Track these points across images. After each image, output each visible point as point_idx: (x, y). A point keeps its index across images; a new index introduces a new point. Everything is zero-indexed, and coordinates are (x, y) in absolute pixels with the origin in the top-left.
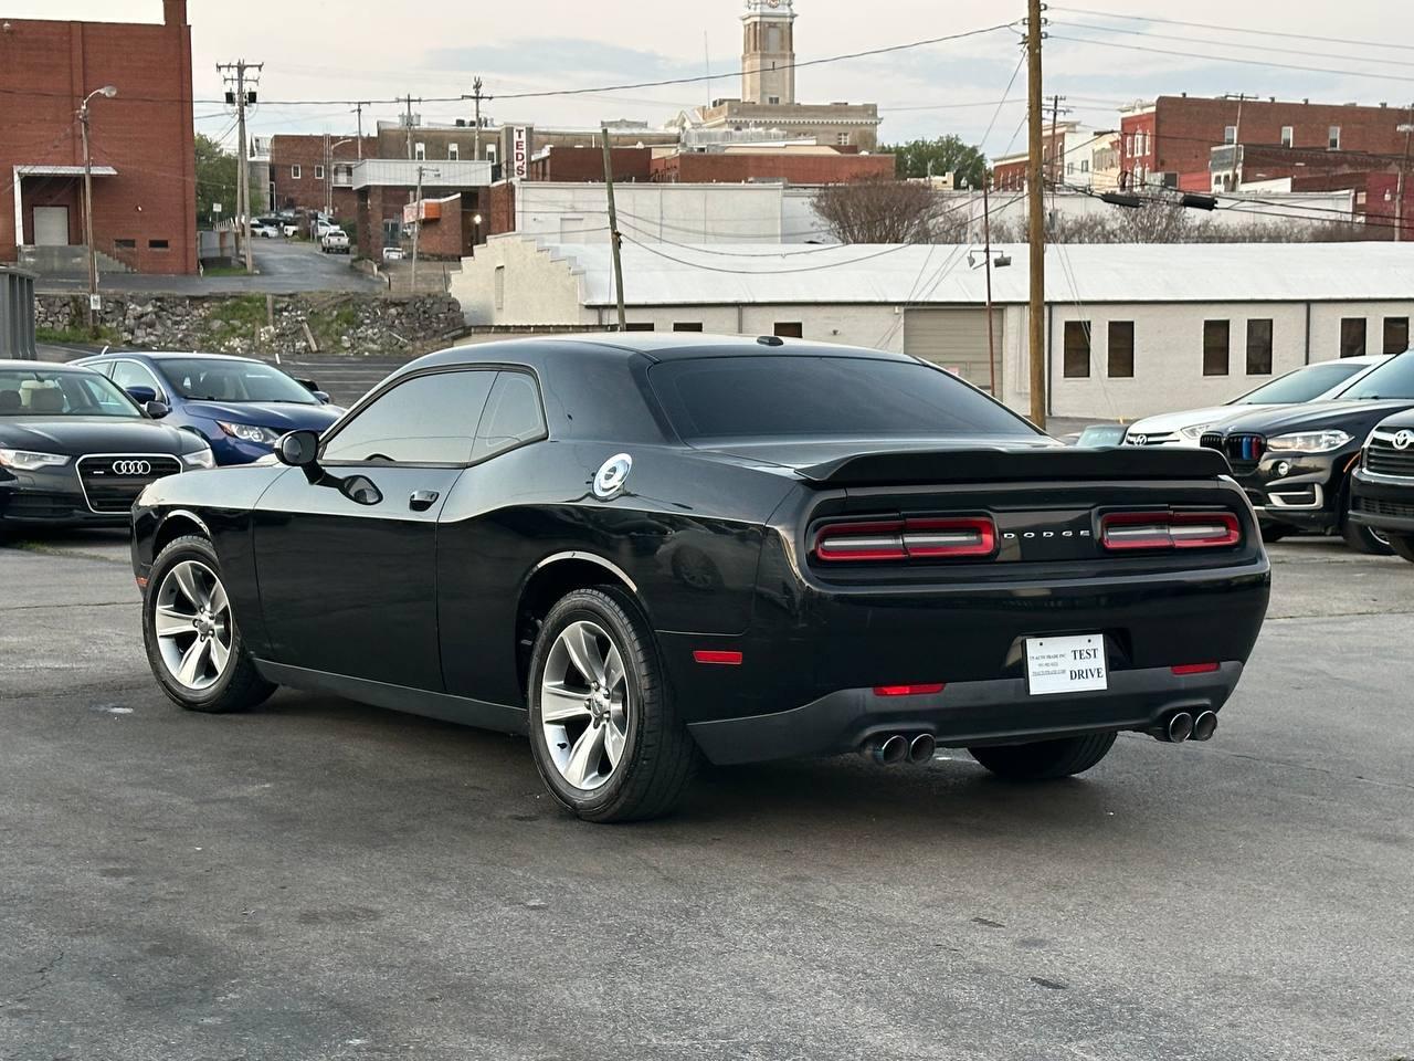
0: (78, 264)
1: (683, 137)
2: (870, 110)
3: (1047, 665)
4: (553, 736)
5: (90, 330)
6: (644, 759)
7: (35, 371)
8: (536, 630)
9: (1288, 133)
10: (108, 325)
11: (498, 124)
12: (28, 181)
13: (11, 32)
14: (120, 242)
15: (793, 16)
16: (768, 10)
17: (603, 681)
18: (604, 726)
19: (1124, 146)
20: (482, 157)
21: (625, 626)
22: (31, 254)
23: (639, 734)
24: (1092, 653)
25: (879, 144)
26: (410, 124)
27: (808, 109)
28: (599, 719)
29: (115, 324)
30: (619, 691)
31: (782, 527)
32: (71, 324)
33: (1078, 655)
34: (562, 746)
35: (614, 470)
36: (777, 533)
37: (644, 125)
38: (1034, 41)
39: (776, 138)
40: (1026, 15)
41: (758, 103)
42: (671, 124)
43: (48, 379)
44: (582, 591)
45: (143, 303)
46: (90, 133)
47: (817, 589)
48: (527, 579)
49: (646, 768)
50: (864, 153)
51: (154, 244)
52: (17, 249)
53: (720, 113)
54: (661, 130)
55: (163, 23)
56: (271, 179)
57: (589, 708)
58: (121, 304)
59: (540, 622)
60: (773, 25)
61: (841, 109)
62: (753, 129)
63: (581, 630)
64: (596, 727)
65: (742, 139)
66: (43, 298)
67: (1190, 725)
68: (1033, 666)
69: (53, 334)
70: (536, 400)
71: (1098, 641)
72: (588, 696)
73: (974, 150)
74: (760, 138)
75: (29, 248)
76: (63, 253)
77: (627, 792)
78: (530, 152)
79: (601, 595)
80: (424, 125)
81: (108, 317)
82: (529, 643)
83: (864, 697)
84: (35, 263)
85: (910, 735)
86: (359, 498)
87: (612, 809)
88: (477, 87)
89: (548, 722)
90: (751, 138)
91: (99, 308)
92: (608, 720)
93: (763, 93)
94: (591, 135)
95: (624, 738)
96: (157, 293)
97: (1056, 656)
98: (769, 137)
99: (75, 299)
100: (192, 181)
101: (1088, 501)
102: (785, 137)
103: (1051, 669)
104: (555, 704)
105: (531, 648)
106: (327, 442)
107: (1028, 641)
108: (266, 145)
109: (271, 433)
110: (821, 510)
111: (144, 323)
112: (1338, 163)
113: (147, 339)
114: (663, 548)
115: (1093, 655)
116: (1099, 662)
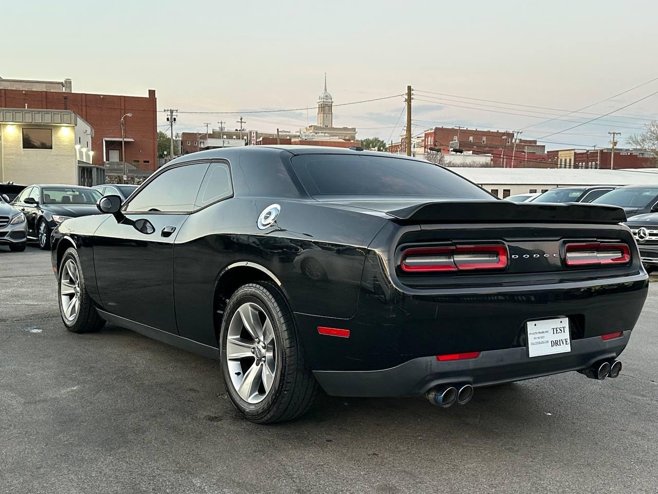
0: (121, 167)
1: (300, 136)
2: (354, 129)
3: (538, 338)
4: (233, 368)
6: (285, 391)
7: (72, 189)
8: (225, 304)
9: (471, 138)
11: (247, 131)
12: (106, 142)
13: (103, 98)
14: (135, 161)
15: (332, 102)
16: (325, 100)
17: (262, 338)
18: (262, 365)
19: (425, 141)
20: (243, 139)
21: (275, 308)
22: (108, 164)
23: (282, 375)
24: (562, 329)
25: (356, 139)
26: (222, 130)
27: (336, 128)
28: (259, 360)
30: (271, 346)
31: (379, 249)
33: (555, 330)
34: (238, 374)
35: (270, 213)
36: (375, 253)
37: (290, 132)
38: (409, 101)
39: (327, 136)
40: (407, 92)
41: (322, 126)
42: (297, 132)
43: (77, 191)
44: (251, 285)
45: (139, 178)
47: (402, 291)
48: (221, 275)
49: (287, 396)
50: (352, 141)
51: (145, 162)
52: (104, 162)
53: (311, 129)
54: (294, 134)
55: (148, 97)
56: (182, 145)
57: (253, 353)
59: (228, 300)
60: (327, 105)
61: (345, 129)
62: (321, 134)
63: (250, 308)
64: (257, 365)
65: (317, 136)
66: (109, 176)
67: (608, 369)
68: (531, 339)
70: (229, 176)
71: (566, 322)
72: (253, 346)
73: (383, 141)
74: (322, 136)
75: (108, 162)
76: (117, 164)
77: (275, 409)
78: (257, 139)
79: (261, 288)
80: (226, 130)
81: (129, 182)
82: (222, 312)
83: (431, 362)
84: (109, 166)
85: (458, 385)
86: (143, 230)
87: (266, 418)
88: (241, 119)
89: (230, 359)
90: (320, 136)
91: (126, 179)
92: (265, 361)
93: (324, 124)
94: (274, 135)
95: (274, 375)
96: (144, 175)
97: (543, 332)
98: (325, 136)
99: (119, 176)
100: (157, 144)
101: (556, 236)
102: (330, 136)
103: (541, 340)
104: (234, 350)
105: (222, 315)
106: (129, 203)
107: (528, 323)
108: (180, 135)
110: (406, 238)
112: (485, 147)
114: (297, 258)
115: (563, 331)
116: (566, 335)
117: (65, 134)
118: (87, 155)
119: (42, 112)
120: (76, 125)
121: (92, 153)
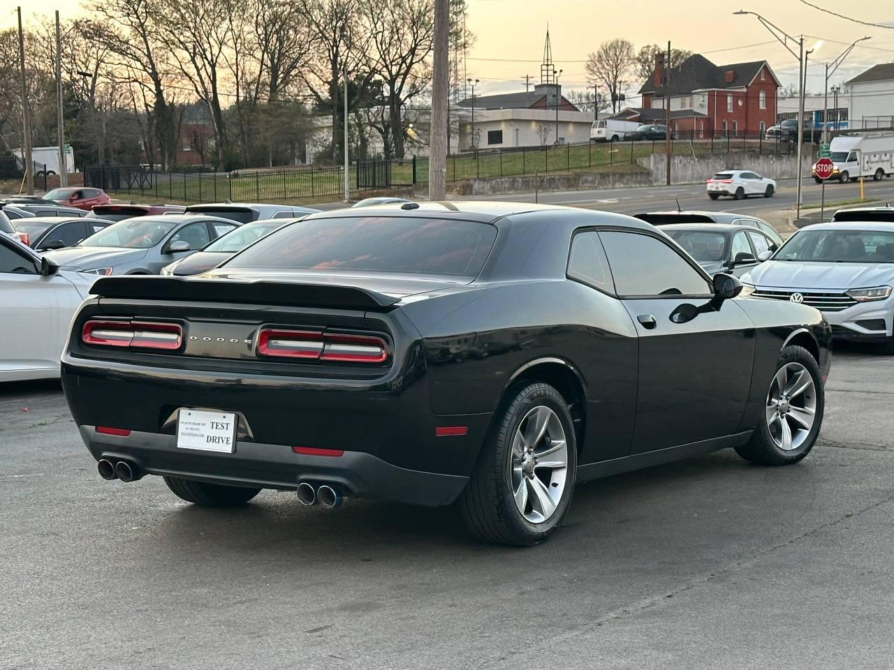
3: (192, 429)
24: (225, 426)
33: (215, 425)
68: (182, 428)
71: (231, 418)
97: (199, 424)
103: (194, 432)
107: (181, 410)
115: (225, 427)
116: (230, 433)
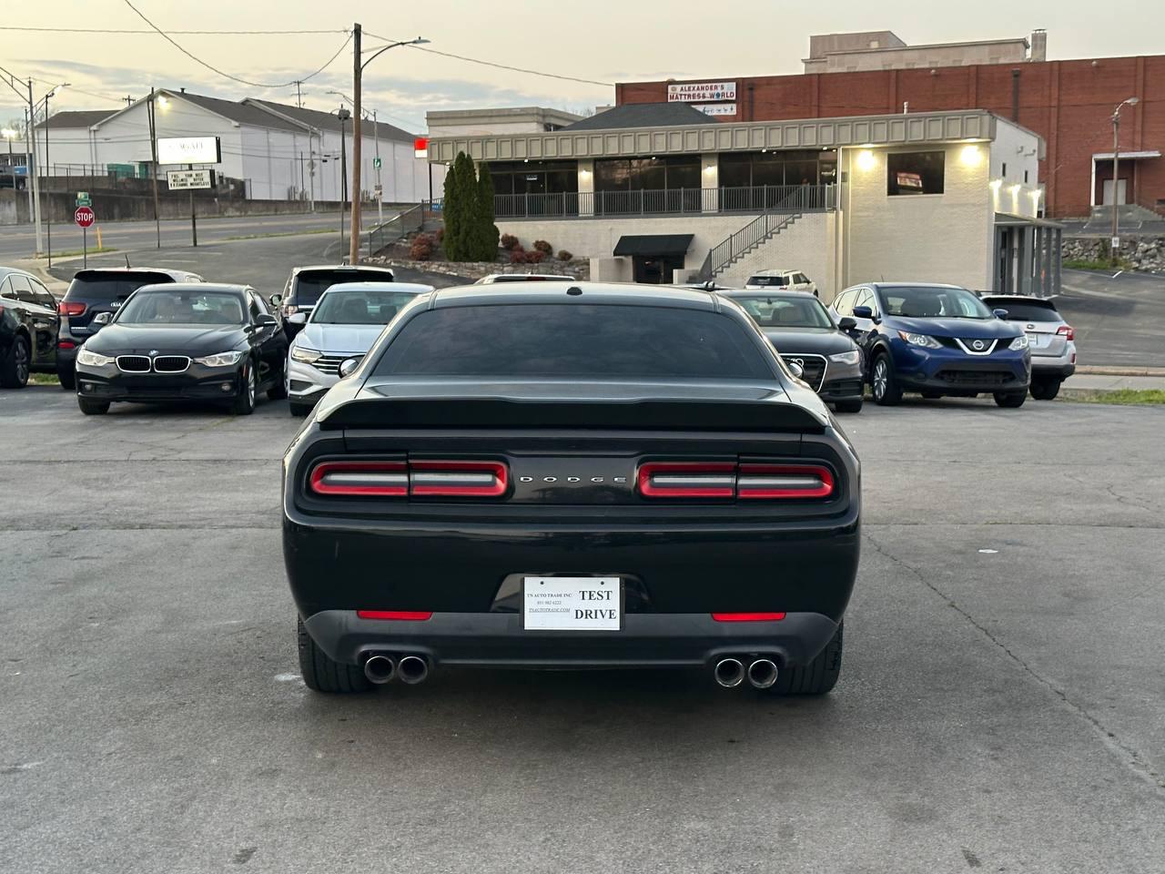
0: (1131, 216)
3: (547, 603)
5: (1111, 261)
10: (1124, 257)
12: (1099, 163)
13: (1097, 67)
22: (1099, 211)
24: (605, 595)
29: (1128, 257)
32: (1099, 257)
33: (587, 596)
45: (1149, 242)
46: (1120, 130)
52: (1090, 208)
58: (1134, 243)
66: (1081, 242)
68: (529, 603)
69: (1086, 264)
71: (613, 584)
75: (1098, 207)
76: (1123, 210)
81: (1125, 251)
83: (347, 617)
84: (1102, 217)
91: (1117, 246)
96: (1160, 235)
97: (561, 595)
99: (1103, 240)
101: (630, 450)
103: (552, 607)
107: (526, 579)
109: (932, 339)
111: (1149, 255)
113: (1149, 267)
116: (615, 603)
117: (967, 160)
118: (1026, 200)
119: (926, 117)
120: (993, 139)
121: (1036, 195)
